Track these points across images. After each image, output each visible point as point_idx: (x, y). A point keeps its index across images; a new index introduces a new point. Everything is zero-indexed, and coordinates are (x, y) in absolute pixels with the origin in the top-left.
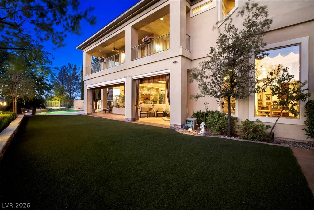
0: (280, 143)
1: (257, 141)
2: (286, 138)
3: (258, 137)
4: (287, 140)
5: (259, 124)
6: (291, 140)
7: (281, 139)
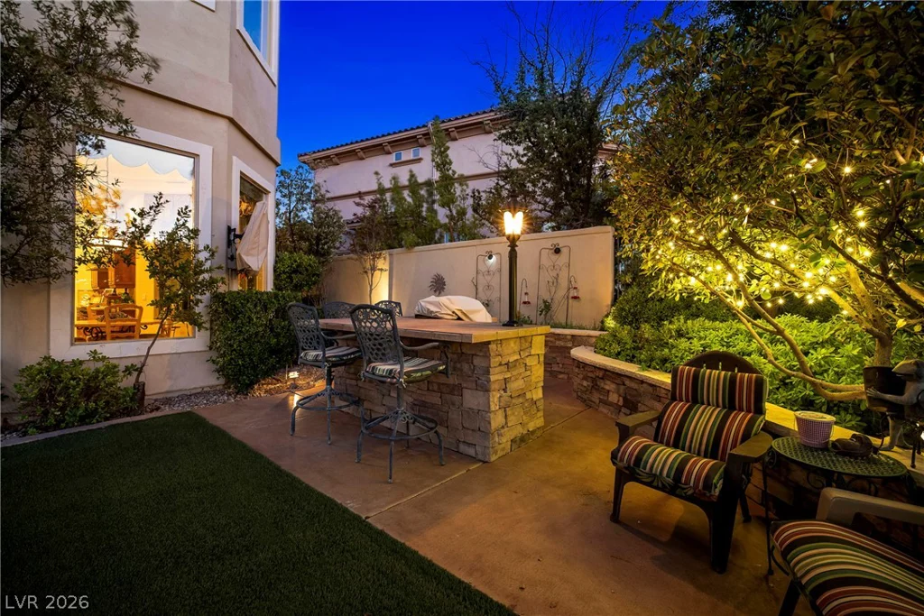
0: (158, 409)
1: (98, 422)
2: (167, 392)
3: (103, 409)
4: (169, 395)
5: (100, 365)
6: (177, 394)
7: (155, 397)
